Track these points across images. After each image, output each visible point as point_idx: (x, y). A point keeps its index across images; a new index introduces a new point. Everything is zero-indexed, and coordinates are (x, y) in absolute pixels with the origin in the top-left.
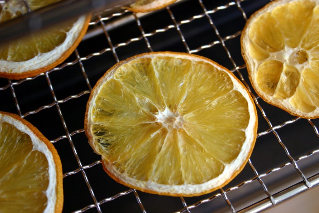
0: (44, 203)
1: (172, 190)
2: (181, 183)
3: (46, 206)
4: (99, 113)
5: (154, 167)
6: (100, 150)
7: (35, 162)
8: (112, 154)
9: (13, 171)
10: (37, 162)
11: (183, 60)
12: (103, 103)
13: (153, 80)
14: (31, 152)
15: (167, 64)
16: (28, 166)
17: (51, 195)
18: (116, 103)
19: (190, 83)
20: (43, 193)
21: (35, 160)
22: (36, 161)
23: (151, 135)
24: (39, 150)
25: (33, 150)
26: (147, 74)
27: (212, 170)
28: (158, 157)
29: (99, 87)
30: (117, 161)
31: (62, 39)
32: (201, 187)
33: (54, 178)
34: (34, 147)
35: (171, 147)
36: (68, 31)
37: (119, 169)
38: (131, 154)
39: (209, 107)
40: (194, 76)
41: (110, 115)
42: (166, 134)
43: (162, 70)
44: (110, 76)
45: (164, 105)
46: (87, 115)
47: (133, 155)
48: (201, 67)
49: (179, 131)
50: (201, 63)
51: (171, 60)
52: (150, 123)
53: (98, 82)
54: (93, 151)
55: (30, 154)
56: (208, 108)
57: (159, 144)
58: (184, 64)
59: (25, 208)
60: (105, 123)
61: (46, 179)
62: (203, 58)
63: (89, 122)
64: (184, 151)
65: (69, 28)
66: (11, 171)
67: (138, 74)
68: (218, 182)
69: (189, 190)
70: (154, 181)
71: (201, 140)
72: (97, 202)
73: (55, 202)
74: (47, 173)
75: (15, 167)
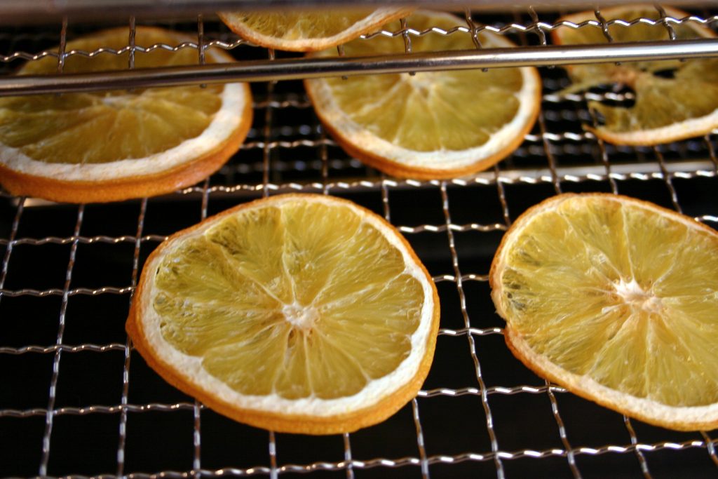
0: (406, 351)
1: (622, 401)
2: (639, 394)
3: (407, 356)
4: (520, 256)
5: (598, 357)
6: (507, 311)
7: (403, 290)
8: (526, 322)
9: (365, 293)
10: (406, 292)
11: (671, 222)
12: (530, 243)
13: (617, 235)
14: (400, 275)
15: (644, 221)
16: (389, 293)
17: (418, 344)
18: (552, 248)
19: (679, 257)
20: (405, 337)
21: (404, 287)
22: (405, 289)
23: (603, 309)
24: (414, 276)
25: (403, 273)
26: (609, 225)
27: (698, 394)
28: (607, 345)
29: (530, 217)
30: (534, 335)
31: (482, 142)
32: (675, 414)
33: (428, 323)
34: (405, 269)
35: (632, 339)
36: (493, 132)
37: (534, 348)
38: (561, 330)
39: (709, 298)
40: (688, 249)
41: (537, 264)
42: (626, 318)
43: (635, 226)
44: (551, 207)
45: (630, 275)
46: (500, 252)
47: (563, 332)
48: (702, 240)
49: (651, 317)
50: (705, 234)
51: (653, 217)
52: (603, 294)
53: (530, 210)
54: (495, 309)
55: (397, 277)
56: (706, 300)
57: (613, 327)
58: (673, 229)
59: (371, 349)
60: (527, 273)
61: (414, 320)
62: (707, 229)
63: (500, 263)
64: (655, 349)
65: (495, 129)
66: (362, 292)
67: (594, 221)
68: (706, 415)
69: (652, 411)
70: (593, 378)
71: (687, 341)
72: (484, 386)
73: (422, 357)
74: (419, 311)
75: (370, 287)
